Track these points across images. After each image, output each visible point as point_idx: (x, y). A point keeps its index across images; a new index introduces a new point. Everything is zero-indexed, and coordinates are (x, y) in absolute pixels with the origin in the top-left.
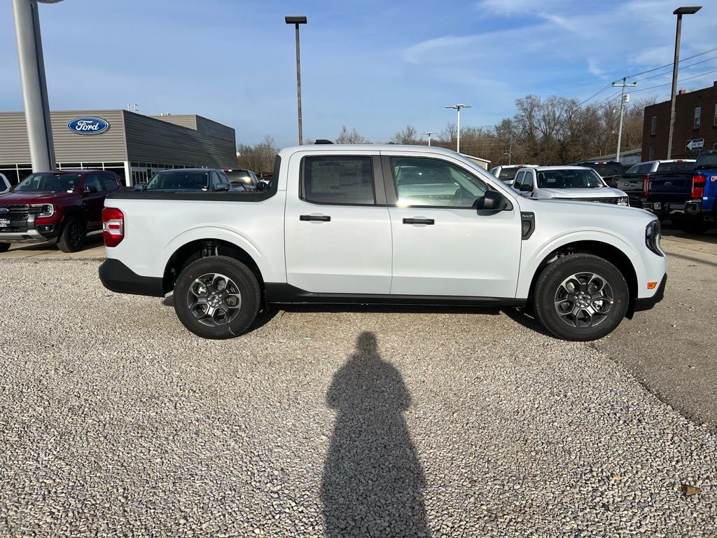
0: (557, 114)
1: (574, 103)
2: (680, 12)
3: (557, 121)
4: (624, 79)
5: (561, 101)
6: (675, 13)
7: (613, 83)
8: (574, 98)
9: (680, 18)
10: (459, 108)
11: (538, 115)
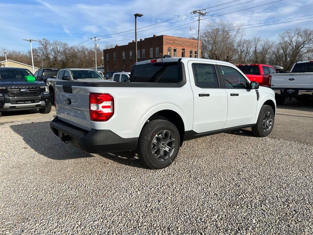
0: (59, 49)
1: (66, 45)
2: (136, 15)
3: (59, 52)
4: (95, 37)
5: (60, 43)
6: (135, 15)
7: (91, 39)
8: (65, 42)
9: (136, 18)
10: (30, 41)
11: (50, 48)
